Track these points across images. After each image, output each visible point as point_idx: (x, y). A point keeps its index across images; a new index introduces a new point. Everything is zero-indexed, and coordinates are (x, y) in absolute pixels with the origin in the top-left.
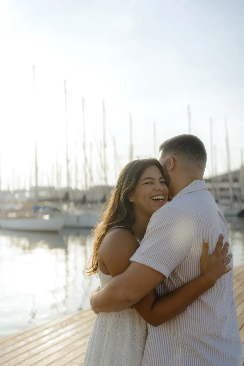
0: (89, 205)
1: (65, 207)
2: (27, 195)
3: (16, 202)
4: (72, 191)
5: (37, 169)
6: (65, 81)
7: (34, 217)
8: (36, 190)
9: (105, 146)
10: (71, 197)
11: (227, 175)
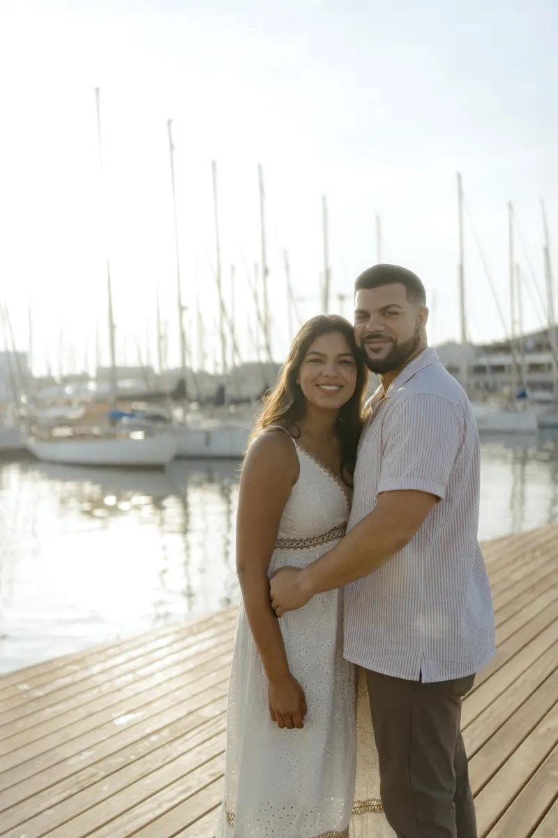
0: (232, 409)
1: (178, 413)
2: (92, 386)
3: (69, 403)
4: (193, 375)
5: (112, 327)
6: (169, 122)
7: (111, 436)
8: (111, 374)
9: (266, 272)
10: (191, 390)
11: (545, 333)
